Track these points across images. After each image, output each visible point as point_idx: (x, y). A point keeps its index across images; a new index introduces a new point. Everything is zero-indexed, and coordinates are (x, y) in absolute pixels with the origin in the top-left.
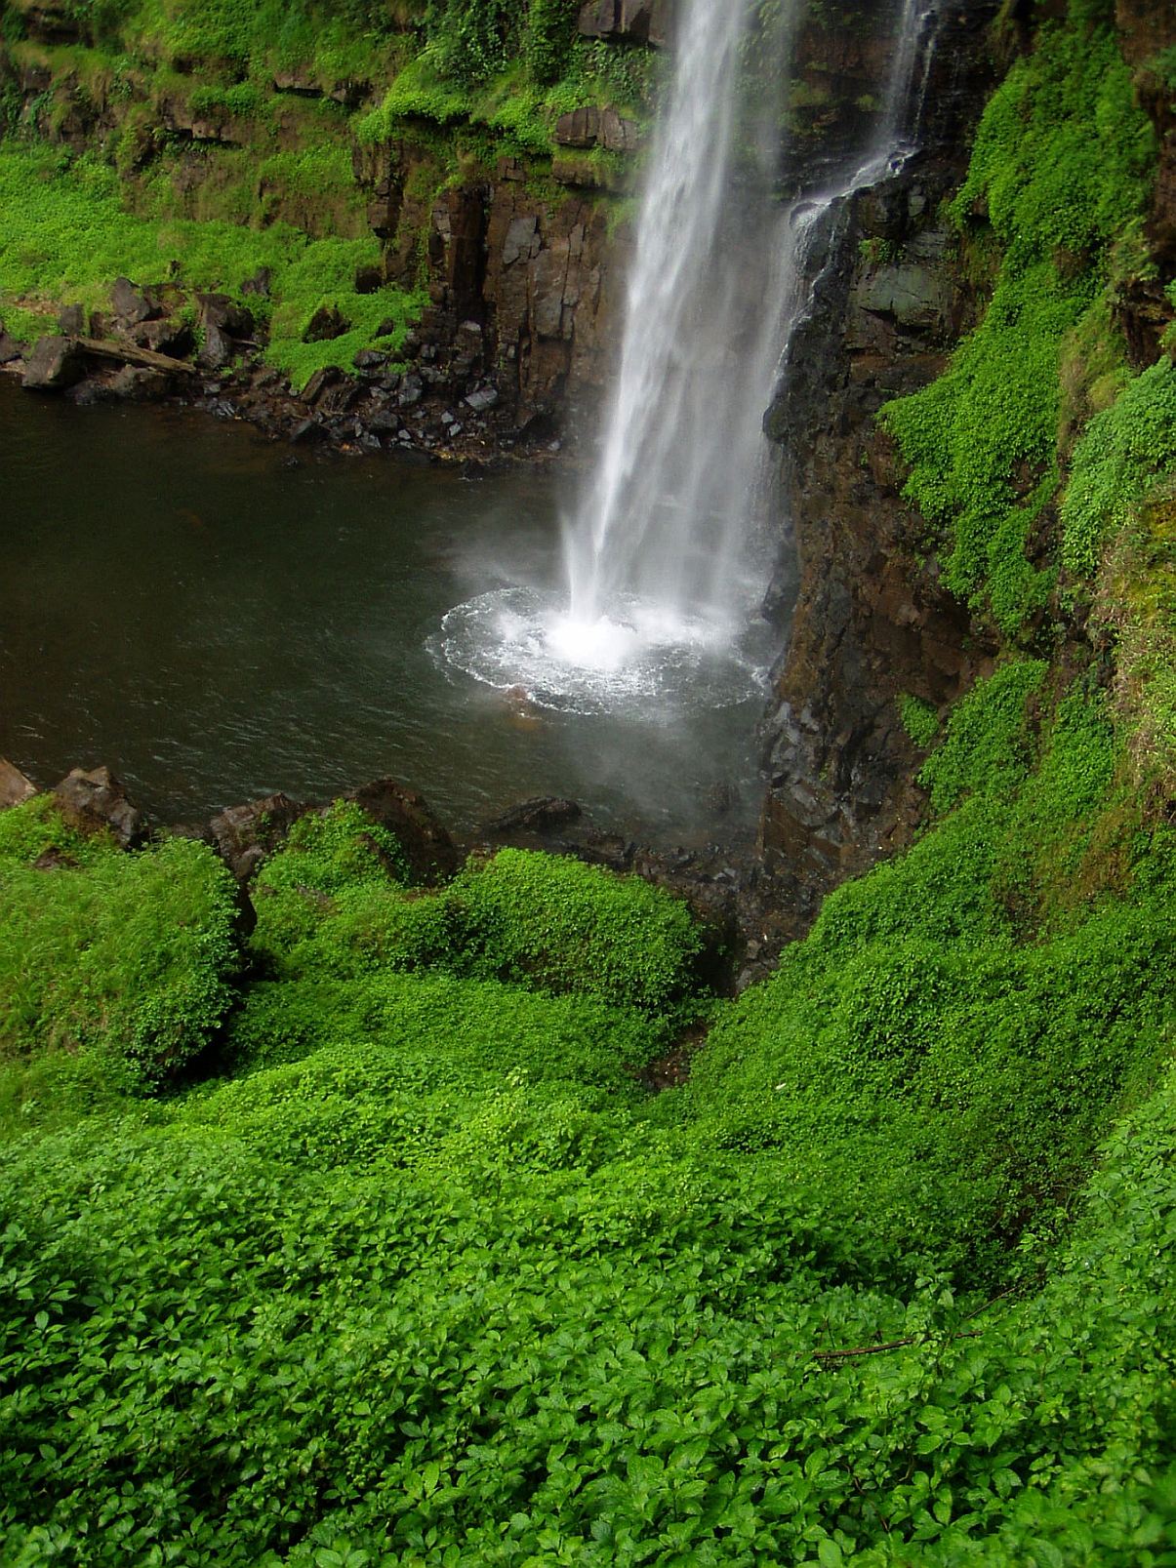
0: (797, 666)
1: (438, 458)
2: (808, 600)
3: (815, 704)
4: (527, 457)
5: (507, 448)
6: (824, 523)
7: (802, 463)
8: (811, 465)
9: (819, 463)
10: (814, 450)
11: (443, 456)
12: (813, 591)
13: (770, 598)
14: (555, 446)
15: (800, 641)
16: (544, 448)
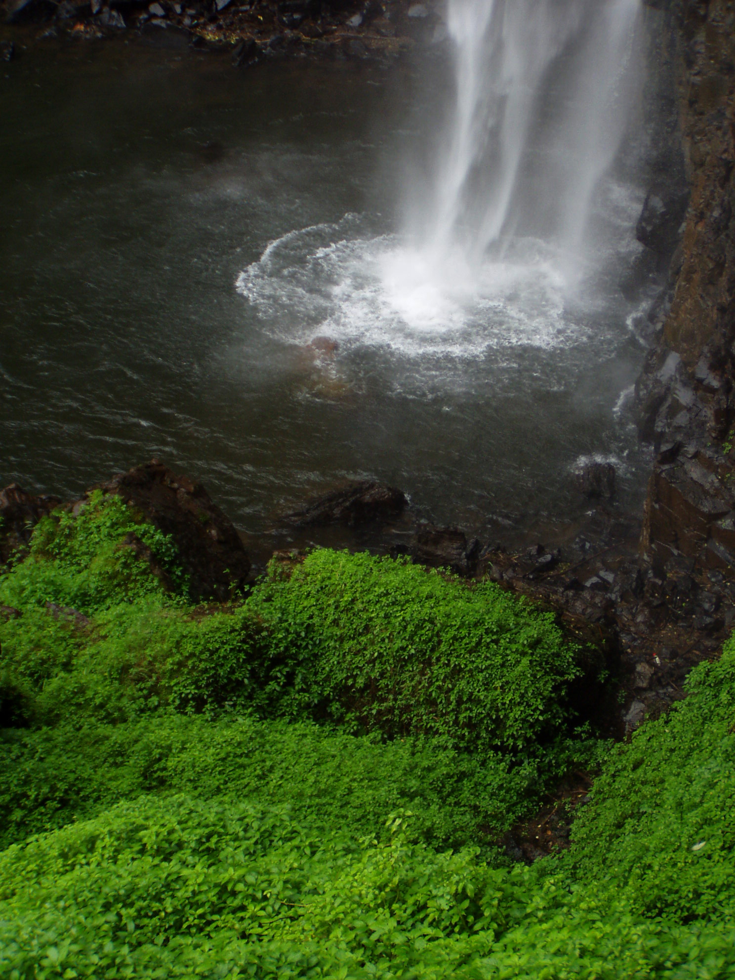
0: (688, 304)
1: (202, 41)
2: (701, 216)
3: (715, 354)
4: (319, 36)
5: (293, 25)
6: (721, 114)
7: (689, 35)
8: (701, 37)
9: (712, 35)
10: (705, 17)
11: (209, 37)
12: (708, 205)
13: (647, 215)
14: (356, 20)
15: (691, 271)
16: (342, 24)
